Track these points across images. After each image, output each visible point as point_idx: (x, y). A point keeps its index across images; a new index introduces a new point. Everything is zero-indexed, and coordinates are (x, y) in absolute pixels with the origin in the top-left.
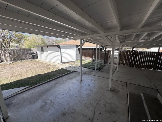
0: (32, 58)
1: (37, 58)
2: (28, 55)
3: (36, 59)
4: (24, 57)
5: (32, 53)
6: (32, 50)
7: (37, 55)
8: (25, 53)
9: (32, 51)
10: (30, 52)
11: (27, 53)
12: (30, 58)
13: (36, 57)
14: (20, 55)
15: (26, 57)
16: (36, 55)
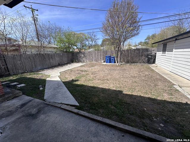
0: (147, 62)
1: (154, 62)
2: (143, 57)
3: (151, 64)
4: (137, 60)
5: (148, 55)
6: (150, 50)
7: (155, 57)
8: (140, 55)
9: (150, 52)
10: (146, 53)
11: (142, 55)
12: (144, 61)
13: (152, 60)
14: (134, 57)
15: (139, 60)
16: (152, 57)
